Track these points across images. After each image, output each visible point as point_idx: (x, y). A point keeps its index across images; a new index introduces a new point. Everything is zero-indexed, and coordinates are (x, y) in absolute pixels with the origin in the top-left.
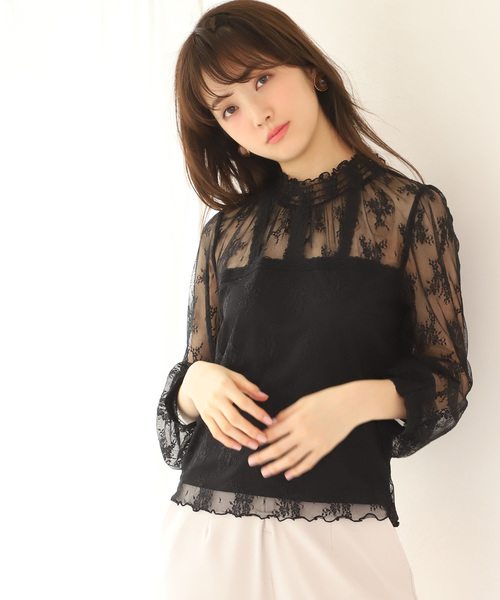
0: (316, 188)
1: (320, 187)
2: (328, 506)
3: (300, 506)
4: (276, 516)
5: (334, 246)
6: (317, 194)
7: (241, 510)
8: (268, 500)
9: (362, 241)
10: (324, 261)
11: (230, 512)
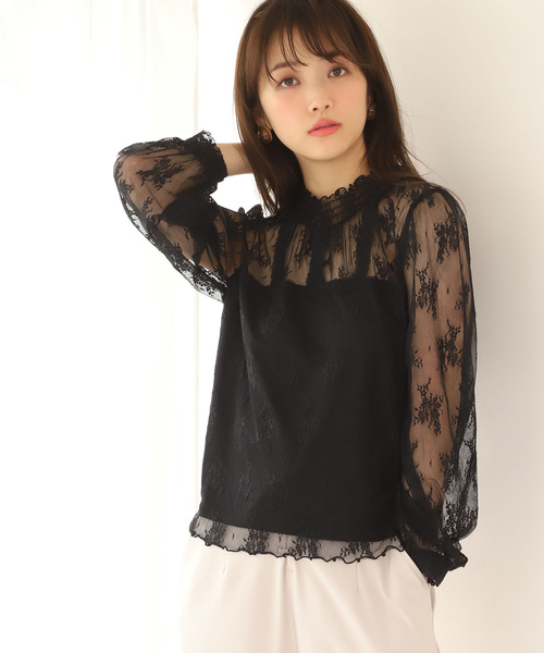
0: (333, 205)
1: (338, 203)
2: (347, 545)
3: (317, 545)
4: (292, 555)
5: (352, 268)
6: (335, 212)
7: (256, 547)
8: (284, 537)
9: (376, 260)
10: (342, 283)
11: (244, 549)
